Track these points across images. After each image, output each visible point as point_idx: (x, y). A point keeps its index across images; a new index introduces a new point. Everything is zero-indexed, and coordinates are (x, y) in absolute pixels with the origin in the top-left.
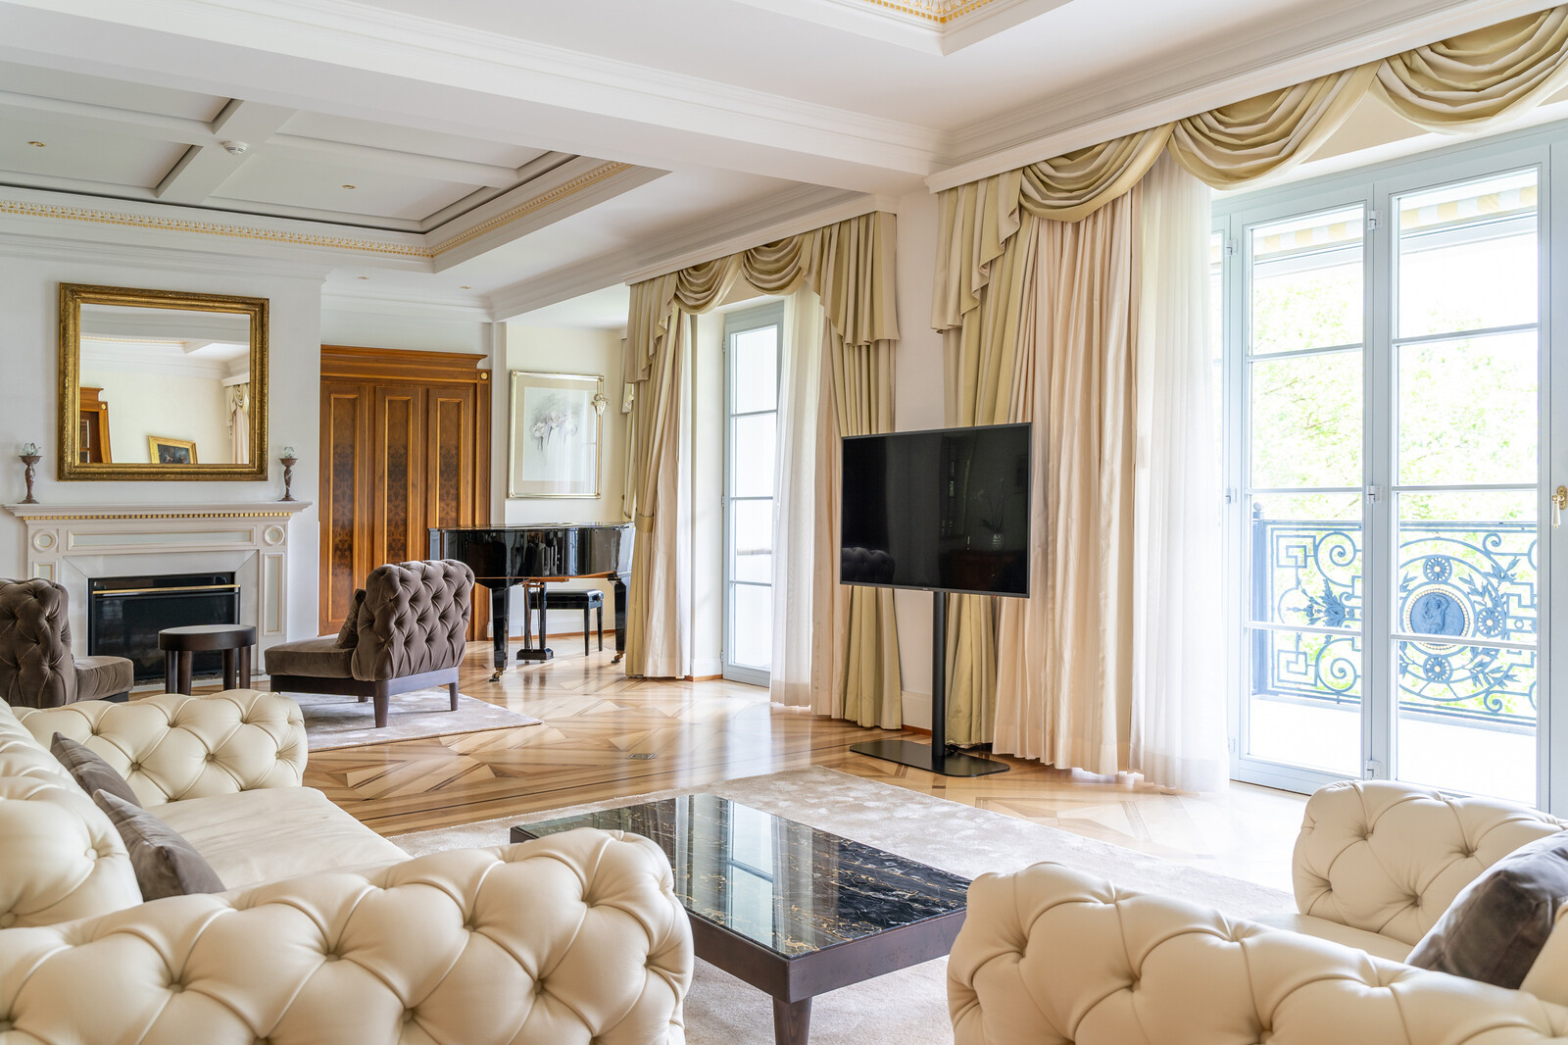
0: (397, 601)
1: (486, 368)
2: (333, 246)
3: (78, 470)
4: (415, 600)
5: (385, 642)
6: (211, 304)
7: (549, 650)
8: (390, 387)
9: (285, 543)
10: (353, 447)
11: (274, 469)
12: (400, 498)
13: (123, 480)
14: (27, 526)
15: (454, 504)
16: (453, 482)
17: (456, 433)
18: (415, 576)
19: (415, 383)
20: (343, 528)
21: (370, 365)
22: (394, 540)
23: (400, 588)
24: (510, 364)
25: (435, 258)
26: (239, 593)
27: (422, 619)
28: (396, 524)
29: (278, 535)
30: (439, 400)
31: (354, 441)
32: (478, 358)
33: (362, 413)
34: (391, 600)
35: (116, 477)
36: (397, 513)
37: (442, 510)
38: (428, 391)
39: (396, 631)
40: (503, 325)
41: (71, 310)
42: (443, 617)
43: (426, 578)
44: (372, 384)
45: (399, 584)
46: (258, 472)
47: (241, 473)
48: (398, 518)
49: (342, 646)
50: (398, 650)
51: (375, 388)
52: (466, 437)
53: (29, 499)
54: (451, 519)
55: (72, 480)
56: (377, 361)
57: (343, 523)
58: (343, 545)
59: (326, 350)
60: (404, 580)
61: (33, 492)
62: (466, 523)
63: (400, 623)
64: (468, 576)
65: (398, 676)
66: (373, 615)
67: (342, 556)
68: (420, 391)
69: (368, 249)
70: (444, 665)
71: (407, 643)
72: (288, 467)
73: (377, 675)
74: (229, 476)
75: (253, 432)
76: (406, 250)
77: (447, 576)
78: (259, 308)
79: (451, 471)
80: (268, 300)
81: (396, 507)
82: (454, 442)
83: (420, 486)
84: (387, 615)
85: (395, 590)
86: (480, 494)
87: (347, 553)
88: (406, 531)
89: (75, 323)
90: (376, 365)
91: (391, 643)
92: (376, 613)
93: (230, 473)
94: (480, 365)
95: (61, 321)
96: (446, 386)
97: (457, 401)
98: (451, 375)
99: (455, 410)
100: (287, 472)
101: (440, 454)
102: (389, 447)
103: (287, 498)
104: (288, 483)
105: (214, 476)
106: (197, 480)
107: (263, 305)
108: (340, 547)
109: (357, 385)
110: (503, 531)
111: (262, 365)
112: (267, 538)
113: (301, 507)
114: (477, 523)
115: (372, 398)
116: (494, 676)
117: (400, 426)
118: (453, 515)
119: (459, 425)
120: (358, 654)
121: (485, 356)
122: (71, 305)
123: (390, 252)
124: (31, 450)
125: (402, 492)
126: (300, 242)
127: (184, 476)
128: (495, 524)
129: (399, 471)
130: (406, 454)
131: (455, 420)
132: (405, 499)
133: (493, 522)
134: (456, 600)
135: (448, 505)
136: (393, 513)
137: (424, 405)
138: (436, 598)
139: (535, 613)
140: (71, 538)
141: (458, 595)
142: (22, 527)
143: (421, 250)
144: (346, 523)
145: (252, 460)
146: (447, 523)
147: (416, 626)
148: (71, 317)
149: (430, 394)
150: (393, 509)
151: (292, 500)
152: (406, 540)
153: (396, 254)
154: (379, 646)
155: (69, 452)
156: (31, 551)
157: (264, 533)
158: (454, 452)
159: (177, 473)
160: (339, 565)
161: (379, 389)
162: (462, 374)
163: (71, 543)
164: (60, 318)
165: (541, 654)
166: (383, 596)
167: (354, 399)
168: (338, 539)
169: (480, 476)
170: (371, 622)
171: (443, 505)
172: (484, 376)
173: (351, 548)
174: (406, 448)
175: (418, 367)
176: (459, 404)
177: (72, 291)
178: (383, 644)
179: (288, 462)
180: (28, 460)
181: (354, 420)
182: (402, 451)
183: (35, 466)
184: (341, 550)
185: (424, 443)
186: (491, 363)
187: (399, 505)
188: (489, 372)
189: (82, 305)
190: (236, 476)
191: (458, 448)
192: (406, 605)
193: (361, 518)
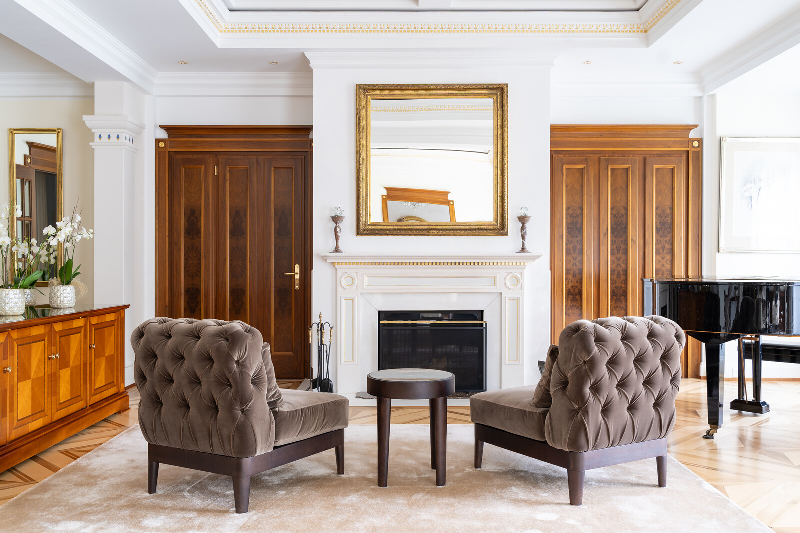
0: (592, 364)
1: (698, 137)
2: (558, 32)
3: (370, 228)
4: (613, 363)
5: (580, 409)
6: (463, 92)
7: (765, 403)
8: (612, 158)
9: (522, 288)
10: (582, 209)
11: (513, 226)
12: (621, 252)
13: (401, 235)
14: (337, 270)
15: (669, 257)
16: (668, 238)
17: (670, 196)
18: (614, 336)
19: (634, 153)
20: (574, 276)
21: (595, 139)
22: (617, 288)
23: (596, 349)
24: (720, 133)
25: (649, 32)
26: (486, 328)
27: (623, 385)
28: (619, 274)
29: (517, 280)
30: (656, 167)
31: (582, 204)
32: (689, 128)
33: (589, 180)
34: (585, 362)
35: (395, 233)
36: (619, 265)
37: (658, 262)
38: (645, 159)
39: (591, 399)
40: (713, 96)
41: (364, 105)
42: (649, 383)
43: (627, 337)
44: (597, 156)
45: (594, 344)
46: (500, 229)
47: (487, 230)
48: (620, 269)
49: (537, 405)
50: (594, 419)
51: (600, 159)
52: (679, 198)
53: (337, 250)
54: (667, 270)
55: (366, 235)
56: (601, 136)
57: (574, 272)
58: (574, 290)
59: (554, 129)
60: (600, 340)
61: (340, 244)
62: (680, 275)
63: (596, 389)
64: (678, 337)
65: (595, 448)
66: (566, 377)
67: (574, 300)
68: (639, 160)
69: (589, 32)
70: (650, 437)
71: (606, 411)
72: (524, 224)
73: (570, 446)
74: (478, 232)
75: (496, 195)
76: (621, 29)
77: (652, 335)
78: (500, 93)
79: (666, 228)
80: (507, 85)
81: (618, 259)
82: (669, 204)
83: (639, 241)
84: (581, 379)
85: (588, 351)
86: (693, 249)
87: (578, 297)
88: (627, 280)
89: (367, 114)
90: (600, 139)
91: (586, 413)
92: (569, 376)
93: (479, 230)
94: (692, 135)
95: (357, 114)
96: (661, 155)
97: (671, 167)
98: (666, 145)
99: (670, 175)
100: (523, 229)
101: (657, 214)
102: (612, 209)
103: (523, 250)
104: (524, 238)
105: (467, 232)
106: (455, 235)
107: (503, 89)
108: (572, 292)
109: (585, 157)
110: (716, 284)
111: (503, 139)
112: (508, 283)
113: (534, 258)
114: (690, 274)
115: (597, 167)
116: (708, 433)
117: (620, 191)
118: (669, 267)
119: (673, 189)
120: (551, 418)
121: (696, 126)
122: (364, 100)
123: (608, 32)
124: (338, 213)
125: (623, 247)
126: (531, 32)
127: (444, 232)
128: (708, 276)
129: (620, 229)
130: (627, 214)
131: (670, 184)
132: (626, 252)
133: (705, 274)
134: (664, 365)
135: (663, 259)
136: (616, 264)
137: (642, 171)
138: (640, 361)
139: (749, 364)
140: (366, 279)
141: (666, 358)
142: (335, 271)
143: (636, 27)
144: (577, 272)
145: (496, 219)
146: (663, 274)
147: (615, 392)
148: (364, 110)
149: (647, 162)
150: (616, 261)
151: (527, 252)
152: (627, 288)
153: (614, 34)
154: (574, 413)
155: (364, 214)
156: (340, 289)
157: (505, 279)
158: (669, 212)
159: (440, 230)
160: (572, 307)
161: (604, 160)
162: (675, 143)
163: (366, 284)
164: (357, 112)
165: (757, 407)
166: (575, 357)
167: (583, 169)
168: (570, 286)
169: (693, 233)
170: (564, 384)
171: (659, 258)
172: (696, 144)
173: (580, 293)
174: (627, 209)
175: (636, 139)
176: (673, 170)
177: (364, 90)
178: (576, 412)
179: (523, 220)
180: (336, 220)
181: (582, 186)
182: (623, 212)
183: (342, 225)
184: (573, 295)
185: (642, 205)
186: (702, 132)
187: (620, 259)
188: (701, 141)
189: (372, 101)
190: (483, 232)
191: (672, 209)
192: (604, 369)
193: (589, 267)
